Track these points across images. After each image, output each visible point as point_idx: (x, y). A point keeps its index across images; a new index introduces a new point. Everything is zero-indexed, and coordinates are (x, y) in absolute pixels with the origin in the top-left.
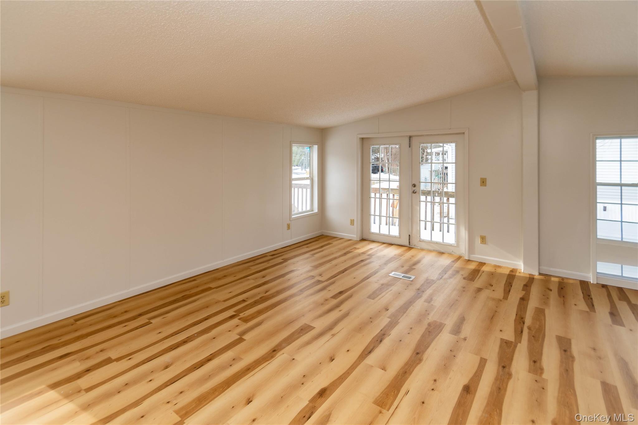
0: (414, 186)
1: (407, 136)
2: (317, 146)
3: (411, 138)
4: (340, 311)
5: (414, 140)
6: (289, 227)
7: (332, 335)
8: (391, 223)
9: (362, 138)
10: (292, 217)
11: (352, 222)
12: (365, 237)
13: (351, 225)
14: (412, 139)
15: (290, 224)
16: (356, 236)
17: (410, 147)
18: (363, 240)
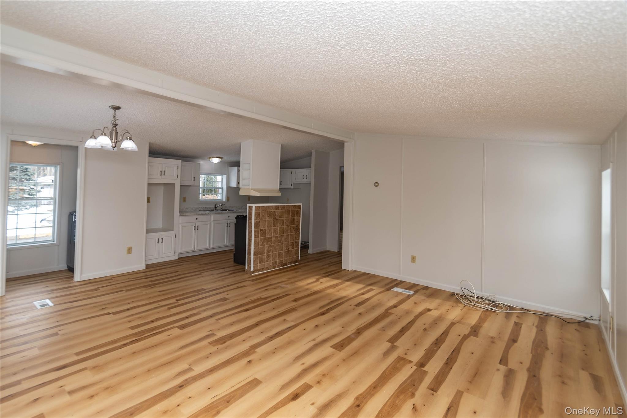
4: (303, 364)
7: (315, 340)
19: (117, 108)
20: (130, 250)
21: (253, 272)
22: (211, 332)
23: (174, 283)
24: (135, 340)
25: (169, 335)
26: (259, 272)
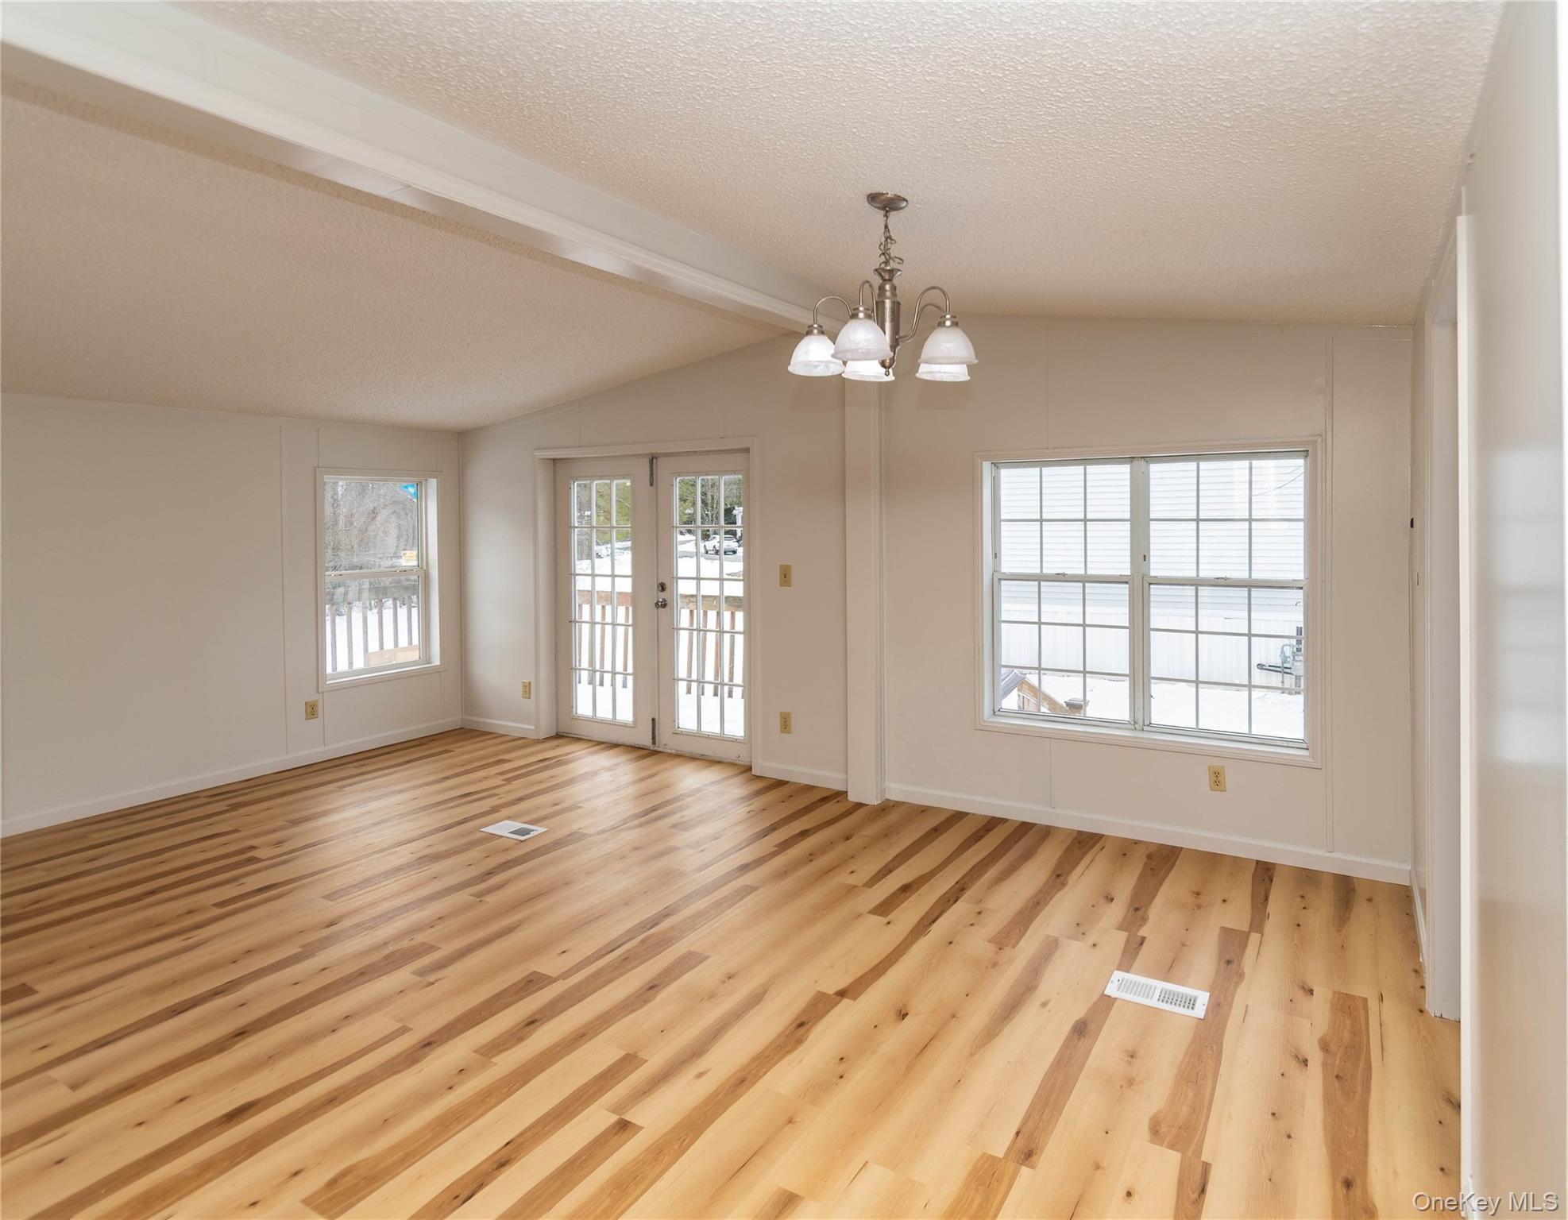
0: (663, 587)
1: (646, 454)
2: (435, 480)
3: (654, 460)
5: (662, 466)
6: (312, 710)
8: (598, 683)
9: (554, 460)
10: (328, 683)
11: (527, 689)
12: (562, 730)
13: (524, 697)
14: (656, 463)
15: (317, 701)
16: (533, 728)
17: (651, 485)
18: (559, 736)
22: (432, 979)
24: (653, 927)
25: (564, 952)
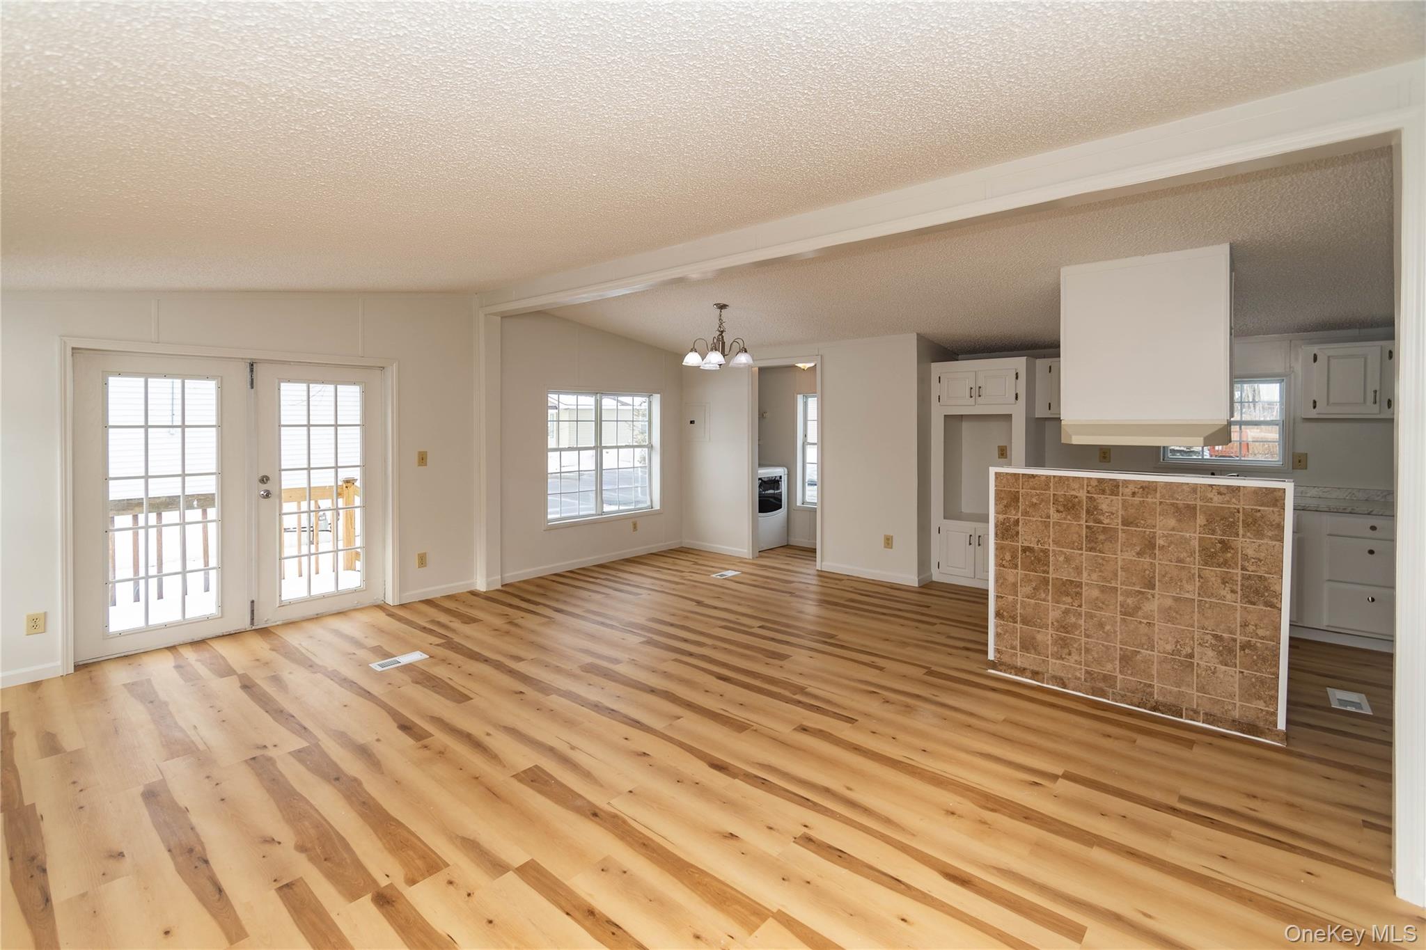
0: (265, 479)
1: (245, 359)
3: (254, 365)
9: (76, 349)
11: (37, 623)
14: (257, 369)
16: (59, 663)
17: (252, 387)
18: (81, 666)
19: (722, 307)
20: (888, 542)
21: (993, 665)
23: (856, 614)
26: (1016, 675)
